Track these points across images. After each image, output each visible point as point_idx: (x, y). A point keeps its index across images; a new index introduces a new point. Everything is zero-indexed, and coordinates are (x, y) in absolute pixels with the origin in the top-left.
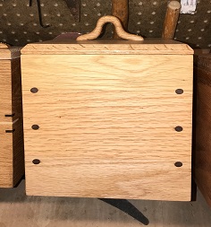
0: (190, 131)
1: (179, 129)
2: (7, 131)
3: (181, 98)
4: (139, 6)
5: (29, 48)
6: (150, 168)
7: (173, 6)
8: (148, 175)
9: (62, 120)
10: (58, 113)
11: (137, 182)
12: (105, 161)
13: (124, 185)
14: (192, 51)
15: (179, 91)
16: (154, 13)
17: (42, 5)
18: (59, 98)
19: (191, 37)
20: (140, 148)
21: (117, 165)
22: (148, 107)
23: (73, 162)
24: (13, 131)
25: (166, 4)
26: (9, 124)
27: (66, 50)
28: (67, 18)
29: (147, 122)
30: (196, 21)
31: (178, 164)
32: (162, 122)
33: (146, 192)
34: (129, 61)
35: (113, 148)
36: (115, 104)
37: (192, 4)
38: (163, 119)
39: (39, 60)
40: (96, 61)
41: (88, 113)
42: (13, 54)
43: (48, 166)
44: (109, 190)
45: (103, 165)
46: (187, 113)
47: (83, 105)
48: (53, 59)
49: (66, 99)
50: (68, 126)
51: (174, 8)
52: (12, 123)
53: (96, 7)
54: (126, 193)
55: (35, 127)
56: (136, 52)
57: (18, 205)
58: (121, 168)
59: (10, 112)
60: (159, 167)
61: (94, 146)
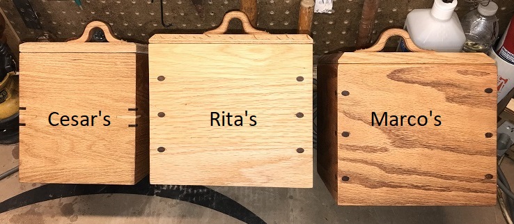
0: (311, 117)
1: (300, 115)
2: (130, 126)
3: (302, 85)
4: (270, 4)
5: (155, 38)
6: (274, 154)
7: (306, 4)
8: (271, 162)
9: (187, 108)
10: (184, 101)
11: (261, 169)
12: (229, 148)
13: (247, 172)
14: (311, 41)
15: (300, 79)
16: (287, 13)
17: (164, 3)
18: (186, 86)
19: (332, 41)
20: (263, 135)
21: (240, 152)
22: (270, 94)
23: (198, 149)
24: (136, 126)
25: (299, 3)
26: (132, 118)
27: (193, 39)
28: (191, 17)
29: (269, 109)
30: (335, 22)
31: (300, 151)
32: (284, 109)
33: (269, 179)
34: (252, 50)
35: (236, 134)
36: (240, 91)
37: (327, 2)
38: (284, 106)
39: (166, 48)
40: (222, 50)
41: (212, 100)
42: (138, 48)
43: (173, 154)
44: (233, 177)
45: (227, 152)
46: (307, 100)
47: (208, 93)
48: (179, 49)
49: (192, 86)
50: (194, 113)
51: (307, 6)
52: (135, 117)
53: (223, 5)
54: (249, 180)
55: (162, 115)
56: (259, 41)
57: (134, 219)
58: (244, 155)
59: (134, 106)
60: (281, 153)
61: (219, 132)
